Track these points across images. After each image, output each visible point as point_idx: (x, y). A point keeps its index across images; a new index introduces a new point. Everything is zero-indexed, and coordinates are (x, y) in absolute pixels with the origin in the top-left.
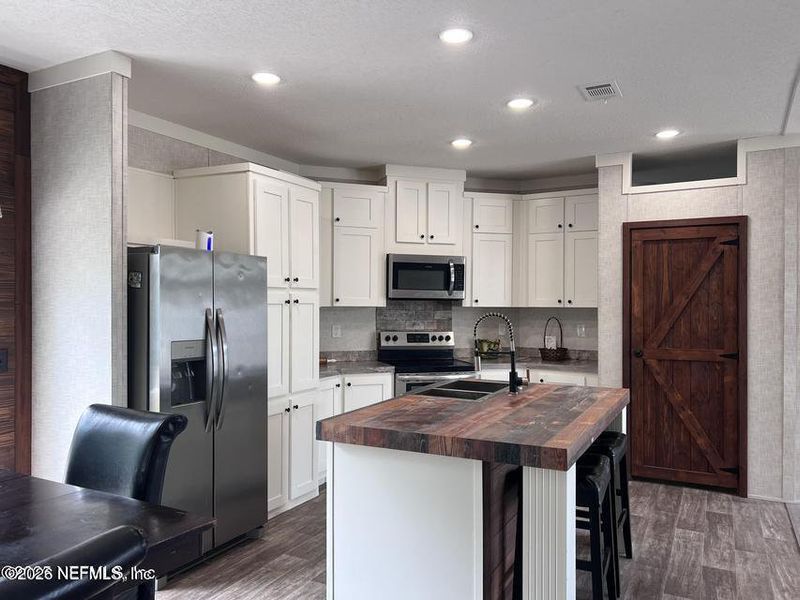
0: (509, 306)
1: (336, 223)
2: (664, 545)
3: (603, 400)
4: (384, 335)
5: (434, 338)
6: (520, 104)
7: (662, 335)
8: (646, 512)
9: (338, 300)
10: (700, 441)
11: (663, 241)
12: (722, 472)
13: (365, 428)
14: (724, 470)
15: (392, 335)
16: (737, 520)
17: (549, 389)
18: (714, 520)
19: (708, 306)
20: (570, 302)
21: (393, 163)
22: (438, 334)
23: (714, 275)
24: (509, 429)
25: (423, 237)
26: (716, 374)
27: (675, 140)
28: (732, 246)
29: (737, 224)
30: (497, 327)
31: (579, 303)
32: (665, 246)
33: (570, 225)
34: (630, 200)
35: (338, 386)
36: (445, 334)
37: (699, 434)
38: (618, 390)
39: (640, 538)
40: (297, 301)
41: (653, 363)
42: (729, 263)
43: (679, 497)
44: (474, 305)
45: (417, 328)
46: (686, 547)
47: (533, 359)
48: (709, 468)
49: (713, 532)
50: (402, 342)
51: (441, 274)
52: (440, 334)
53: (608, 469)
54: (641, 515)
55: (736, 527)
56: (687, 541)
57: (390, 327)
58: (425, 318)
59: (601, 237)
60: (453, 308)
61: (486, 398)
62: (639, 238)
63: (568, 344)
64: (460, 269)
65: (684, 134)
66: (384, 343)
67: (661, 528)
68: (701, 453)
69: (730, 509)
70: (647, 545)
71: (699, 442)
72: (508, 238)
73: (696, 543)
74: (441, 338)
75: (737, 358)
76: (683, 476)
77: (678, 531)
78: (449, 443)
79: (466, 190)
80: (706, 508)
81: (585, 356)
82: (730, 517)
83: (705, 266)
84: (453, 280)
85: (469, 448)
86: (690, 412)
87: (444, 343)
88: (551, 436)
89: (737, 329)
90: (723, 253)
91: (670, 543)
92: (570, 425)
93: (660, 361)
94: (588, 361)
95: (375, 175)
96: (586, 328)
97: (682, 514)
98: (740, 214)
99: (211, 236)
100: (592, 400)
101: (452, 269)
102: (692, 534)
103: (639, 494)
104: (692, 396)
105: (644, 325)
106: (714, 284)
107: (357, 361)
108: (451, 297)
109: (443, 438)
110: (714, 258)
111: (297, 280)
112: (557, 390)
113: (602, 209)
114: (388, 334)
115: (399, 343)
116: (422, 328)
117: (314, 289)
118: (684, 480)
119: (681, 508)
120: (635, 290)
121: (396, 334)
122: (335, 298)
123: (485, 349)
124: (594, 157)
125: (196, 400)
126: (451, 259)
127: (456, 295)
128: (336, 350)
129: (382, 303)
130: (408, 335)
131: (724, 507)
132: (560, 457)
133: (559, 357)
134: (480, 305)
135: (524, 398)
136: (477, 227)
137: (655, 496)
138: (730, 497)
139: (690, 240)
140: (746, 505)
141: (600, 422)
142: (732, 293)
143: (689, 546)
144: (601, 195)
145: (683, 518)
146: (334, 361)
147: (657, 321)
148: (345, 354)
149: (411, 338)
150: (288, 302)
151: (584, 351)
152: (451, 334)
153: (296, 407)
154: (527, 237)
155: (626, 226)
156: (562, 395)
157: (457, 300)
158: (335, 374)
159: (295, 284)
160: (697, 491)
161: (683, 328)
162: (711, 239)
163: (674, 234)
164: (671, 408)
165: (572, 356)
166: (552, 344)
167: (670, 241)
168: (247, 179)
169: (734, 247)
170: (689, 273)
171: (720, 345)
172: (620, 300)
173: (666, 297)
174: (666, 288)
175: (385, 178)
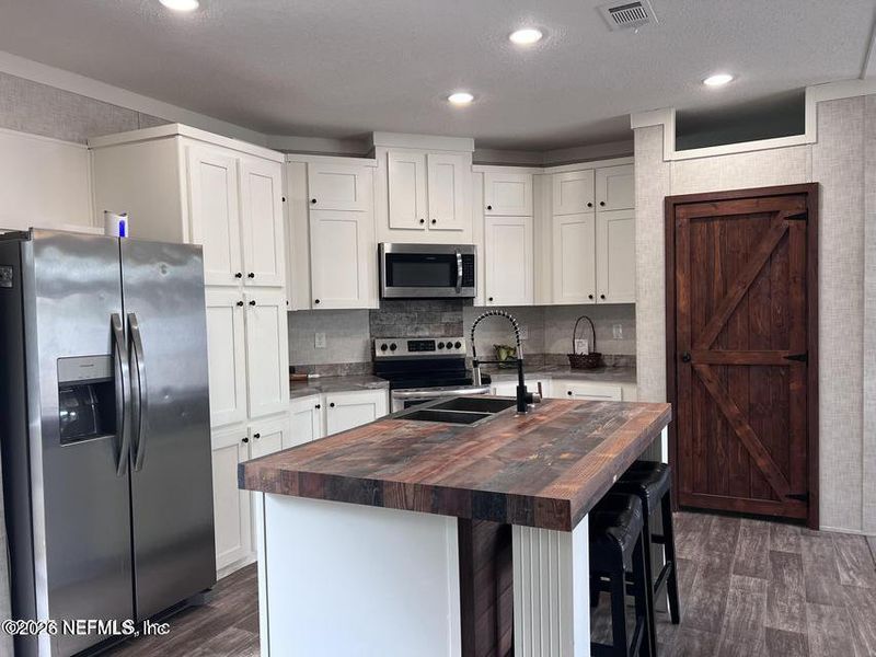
0: (531, 304)
1: (312, 206)
2: (717, 598)
3: (635, 419)
4: (379, 343)
5: (441, 346)
6: (525, 37)
7: (714, 334)
8: (695, 553)
9: (317, 301)
10: (761, 463)
11: (713, 218)
12: (787, 500)
13: (300, 473)
14: (791, 497)
15: (389, 343)
16: (807, 559)
17: (567, 406)
18: (780, 562)
19: (770, 296)
20: (603, 297)
21: (382, 130)
22: (445, 341)
23: (777, 259)
24: (498, 468)
25: (422, 221)
26: (781, 381)
27: (728, 89)
28: (801, 222)
29: (806, 193)
31: (614, 298)
32: (717, 222)
33: (602, 204)
34: (673, 167)
35: (318, 407)
36: (454, 341)
37: (760, 455)
38: (657, 405)
39: (687, 591)
40: (253, 303)
41: (703, 368)
42: (795, 241)
43: (736, 531)
44: (488, 304)
45: (420, 334)
46: (744, 600)
47: (561, 367)
48: (773, 496)
49: (778, 580)
50: (402, 351)
51: (446, 267)
52: (450, 340)
53: (638, 514)
54: (690, 557)
55: (807, 570)
56: (745, 590)
57: (387, 334)
58: (432, 320)
59: (638, 216)
60: (464, 308)
61: (484, 420)
62: (685, 215)
63: (604, 347)
64: (469, 260)
65: (739, 80)
66: (379, 353)
67: (714, 575)
68: (763, 478)
69: (798, 546)
70: (695, 599)
71: (759, 464)
72: (528, 222)
73: (756, 595)
74: (449, 346)
75: (806, 359)
76: (740, 505)
77: (734, 579)
78: (410, 492)
79: (474, 163)
80: (769, 546)
81: (623, 361)
82: (799, 557)
83: (766, 247)
84: (460, 274)
85: (436, 500)
86: (748, 427)
87: (453, 351)
88: (553, 477)
89: (806, 324)
90: (788, 230)
91: (724, 596)
92: (583, 460)
93: (711, 365)
94: (625, 368)
95: (360, 145)
96: (623, 328)
97: (740, 555)
98: (809, 181)
99: (125, 219)
100: (621, 421)
101: (460, 261)
102: (752, 582)
103: (686, 528)
104: (751, 408)
105: (692, 321)
106: (777, 269)
107: (348, 375)
108: (460, 295)
109: (402, 486)
110: (776, 237)
111: (252, 275)
112: (576, 409)
113: (638, 180)
114: (384, 341)
115: (397, 353)
116: (427, 334)
117: (280, 287)
118: (742, 511)
119: (738, 546)
120: (681, 278)
121: (395, 341)
122: (314, 299)
123: (504, 356)
124: (629, 115)
125: (102, 435)
126: (459, 248)
127: (465, 292)
128: (320, 363)
129: (375, 304)
130: (409, 342)
131: (791, 544)
132: (560, 512)
133: (591, 365)
134: (494, 303)
135: (533, 420)
136: (490, 208)
137: (706, 530)
138: (798, 529)
139: (747, 216)
140: (818, 540)
141: (627, 453)
142: (798, 279)
143: (748, 599)
144: (637, 164)
145: (741, 559)
146: (317, 376)
147: (708, 316)
148: (333, 367)
149: (413, 346)
150: (240, 304)
151: (622, 356)
152: (463, 340)
153: (257, 436)
154: (552, 219)
155: (668, 200)
156: (585, 414)
157: (468, 298)
158: (312, 393)
159: (250, 282)
160: (758, 523)
161: (740, 325)
162: (774, 214)
163: (727, 209)
164: (725, 422)
165: (608, 362)
166: (583, 348)
167: (723, 217)
168: (176, 146)
169: (802, 223)
170: (746, 257)
171: (784, 345)
172: (662, 292)
173: (717, 287)
174: (718, 276)
175: (373, 149)
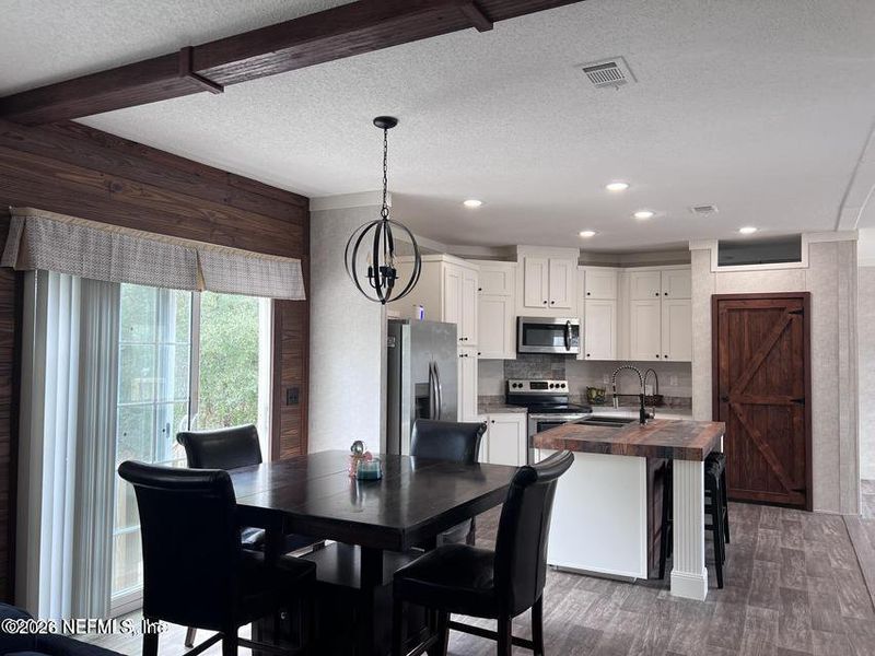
0: (615, 360)
4: (511, 382)
5: (552, 386)
6: (643, 215)
7: (743, 385)
9: (480, 354)
11: (744, 309)
12: (792, 493)
14: (794, 490)
15: (518, 382)
18: (787, 525)
19: (780, 361)
20: (666, 356)
21: (523, 244)
22: (555, 382)
23: (785, 337)
25: (545, 303)
26: (788, 415)
28: (798, 315)
29: (802, 298)
30: (601, 377)
31: (673, 358)
32: (746, 313)
33: (666, 294)
34: (717, 277)
36: (561, 382)
37: (774, 462)
40: (466, 355)
41: (737, 406)
42: (796, 326)
43: (760, 511)
44: (587, 358)
45: (537, 377)
46: (768, 538)
48: (783, 490)
49: (787, 531)
50: (526, 389)
51: (561, 333)
52: (558, 382)
56: (768, 535)
57: (516, 376)
58: (543, 368)
59: (694, 305)
60: (569, 362)
62: (725, 308)
63: (663, 391)
64: (576, 329)
66: (512, 390)
67: (748, 528)
68: (776, 477)
70: (739, 537)
71: (774, 468)
72: (613, 303)
73: (775, 536)
74: (557, 386)
75: (804, 402)
76: (761, 496)
78: (625, 448)
79: (579, 264)
80: (781, 517)
81: (678, 401)
83: (778, 330)
84: (569, 337)
86: (766, 445)
87: (559, 390)
89: (803, 380)
90: (791, 320)
93: (742, 404)
96: (679, 378)
97: (763, 521)
98: (804, 291)
99: (423, 309)
101: (570, 329)
102: (771, 531)
104: (768, 432)
105: (729, 376)
106: (785, 344)
107: (490, 404)
108: (569, 352)
109: (621, 445)
110: (784, 324)
111: (466, 339)
113: (694, 282)
114: (515, 382)
115: (523, 390)
116: (541, 377)
117: (475, 346)
118: (763, 500)
119: (761, 517)
120: (722, 348)
121: (521, 381)
123: (594, 395)
124: (688, 242)
127: (573, 350)
129: (512, 356)
130: (531, 383)
133: (656, 402)
134: (592, 358)
136: (589, 294)
137: (740, 510)
138: (799, 511)
139: (765, 310)
140: (812, 516)
142: (799, 351)
144: (693, 272)
145: (764, 523)
147: (740, 374)
149: (534, 385)
150: (462, 356)
151: (677, 398)
152: (566, 383)
154: (629, 303)
155: (714, 297)
157: (573, 354)
158: (483, 413)
159: (466, 343)
160: (773, 508)
161: (760, 379)
162: (782, 309)
163: (751, 305)
164: (751, 442)
165: (666, 401)
166: (649, 392)
167: (749, 309)
168: (440, 266)
169: (800, 316)
170: (765, 336)
171: (790, 392)
172: (710, 356)
173: (747, 353)
174: (746, 347)
175: (516, 255)
